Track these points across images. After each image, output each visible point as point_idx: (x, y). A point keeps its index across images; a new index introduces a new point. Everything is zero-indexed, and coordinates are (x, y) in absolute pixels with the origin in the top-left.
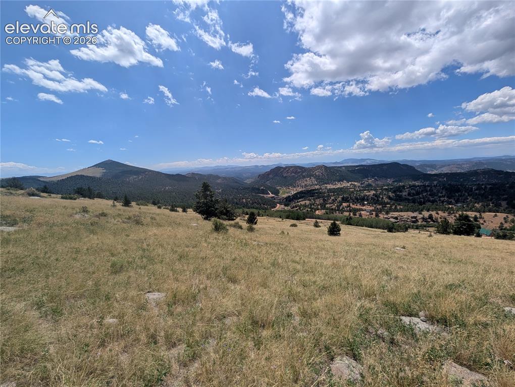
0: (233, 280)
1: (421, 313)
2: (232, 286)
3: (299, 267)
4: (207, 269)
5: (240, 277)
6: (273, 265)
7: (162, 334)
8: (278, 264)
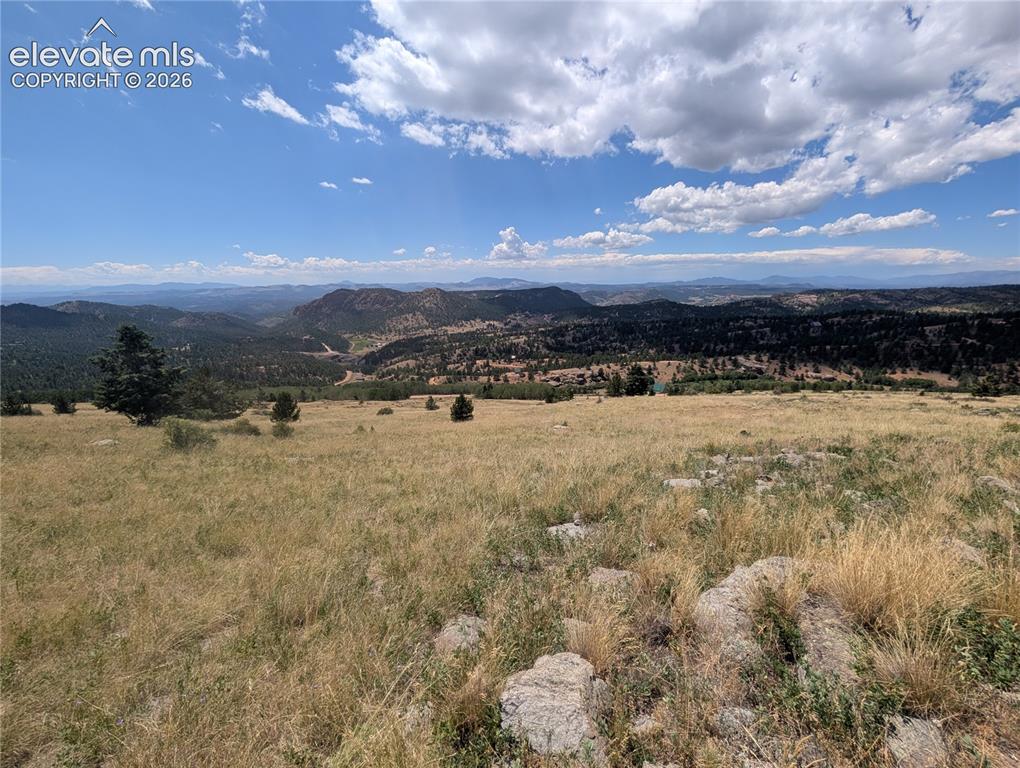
0: (230, 551)
1: (576, 515)
2: (226, 565)
3: (389, 489)
6: (334, 496)
8: (346, 493)
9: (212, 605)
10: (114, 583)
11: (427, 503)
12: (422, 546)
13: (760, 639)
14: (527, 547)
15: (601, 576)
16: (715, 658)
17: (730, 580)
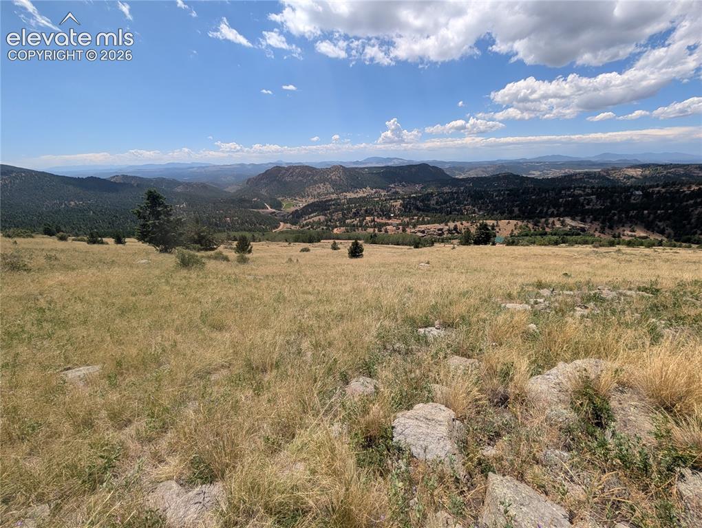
0: (220, 327)
1: (437, 322)
2: (216, 335)
3: (311, 298)
4: (173, 321)
5: (229, 322)
6: (278, 300)
7: (104, 413)
8: (285, 299)
9: (214, 356)
10: (159, 339)
11: (336, 308)
12: (334, 333)
13: (577, 410)
14: (404, 339)
15: (455, 361)
16: (542, 418)
17: (554, 371)
